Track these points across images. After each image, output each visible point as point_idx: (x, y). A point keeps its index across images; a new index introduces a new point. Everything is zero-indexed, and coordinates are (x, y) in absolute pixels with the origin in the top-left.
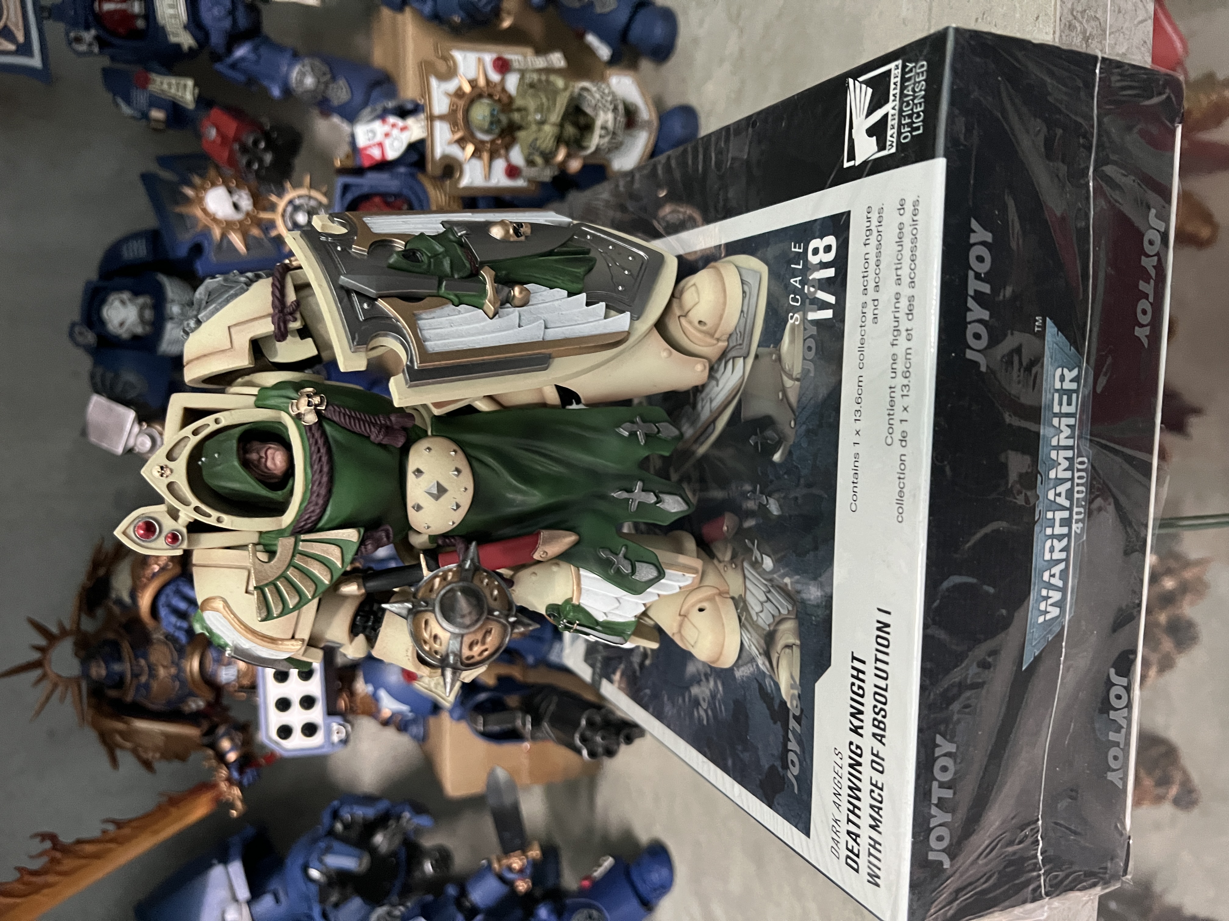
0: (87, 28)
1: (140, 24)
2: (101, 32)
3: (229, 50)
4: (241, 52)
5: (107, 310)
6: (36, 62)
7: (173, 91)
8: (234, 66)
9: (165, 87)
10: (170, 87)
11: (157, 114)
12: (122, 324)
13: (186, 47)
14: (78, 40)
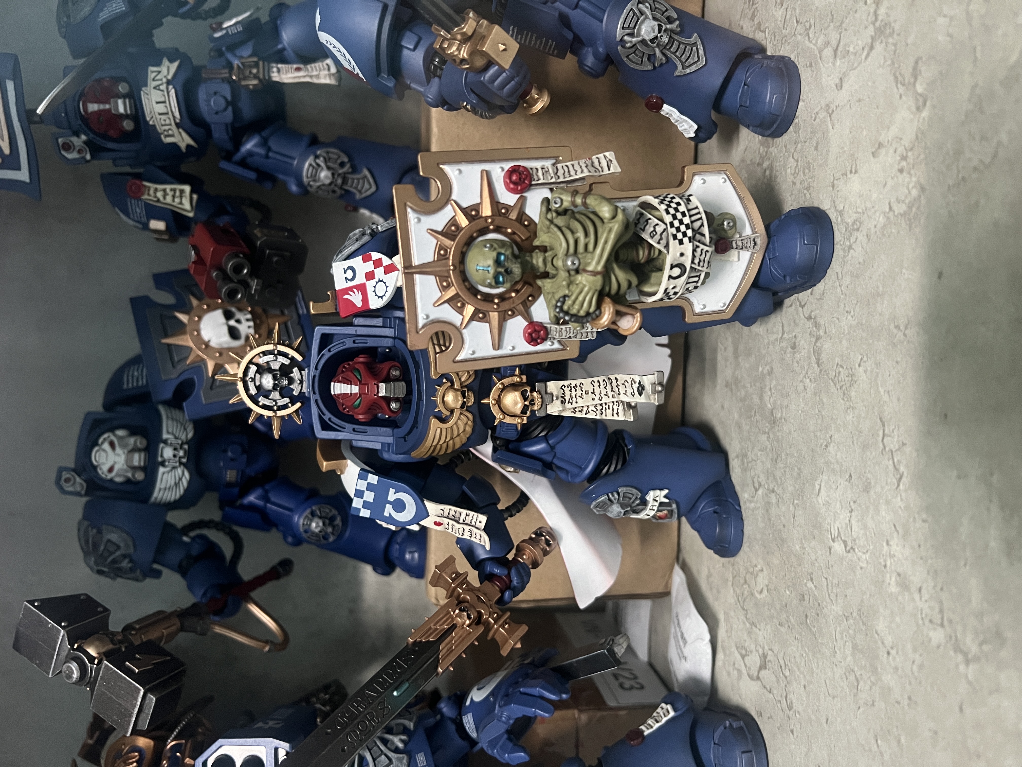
0: (77, 134)
1: (128, 125)
2: (91, 136)
3: (238, 144)
4: (249, 145)
5: (96, 452)
6: (23, 175)
7: (169, 199)
8: (243, 163)
9: (160, 195)
10: (165, 195)
11: (158, 225)
12: (111, 470)
13: (183, 146)
14: (68, 147)
